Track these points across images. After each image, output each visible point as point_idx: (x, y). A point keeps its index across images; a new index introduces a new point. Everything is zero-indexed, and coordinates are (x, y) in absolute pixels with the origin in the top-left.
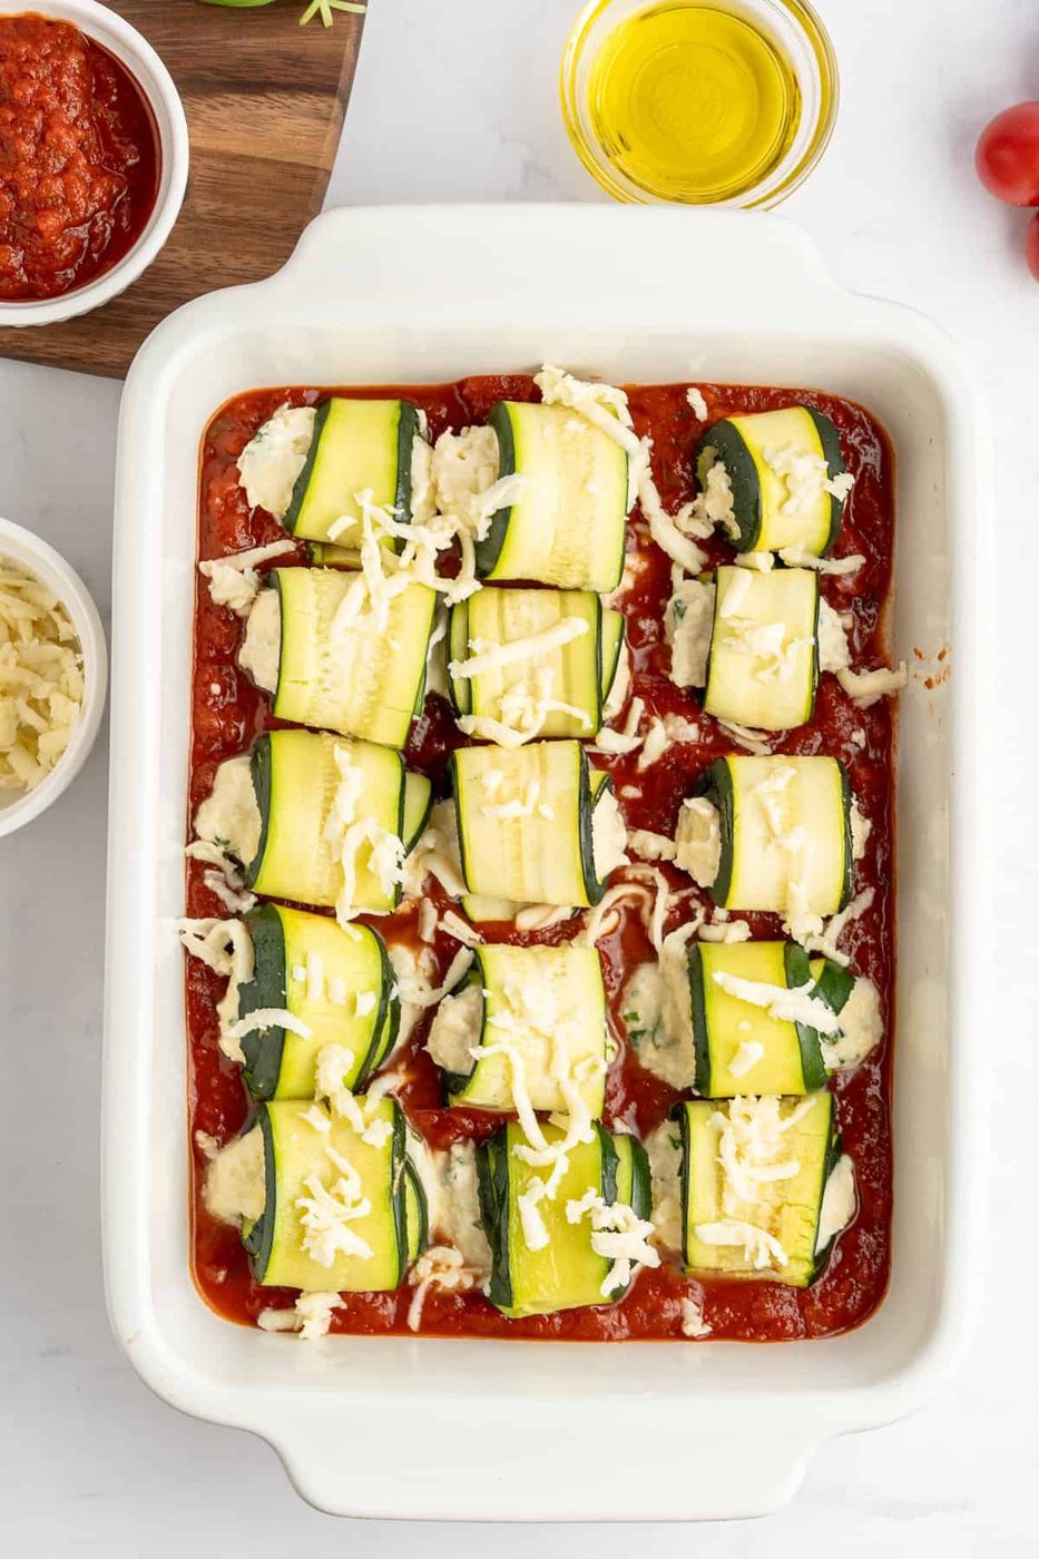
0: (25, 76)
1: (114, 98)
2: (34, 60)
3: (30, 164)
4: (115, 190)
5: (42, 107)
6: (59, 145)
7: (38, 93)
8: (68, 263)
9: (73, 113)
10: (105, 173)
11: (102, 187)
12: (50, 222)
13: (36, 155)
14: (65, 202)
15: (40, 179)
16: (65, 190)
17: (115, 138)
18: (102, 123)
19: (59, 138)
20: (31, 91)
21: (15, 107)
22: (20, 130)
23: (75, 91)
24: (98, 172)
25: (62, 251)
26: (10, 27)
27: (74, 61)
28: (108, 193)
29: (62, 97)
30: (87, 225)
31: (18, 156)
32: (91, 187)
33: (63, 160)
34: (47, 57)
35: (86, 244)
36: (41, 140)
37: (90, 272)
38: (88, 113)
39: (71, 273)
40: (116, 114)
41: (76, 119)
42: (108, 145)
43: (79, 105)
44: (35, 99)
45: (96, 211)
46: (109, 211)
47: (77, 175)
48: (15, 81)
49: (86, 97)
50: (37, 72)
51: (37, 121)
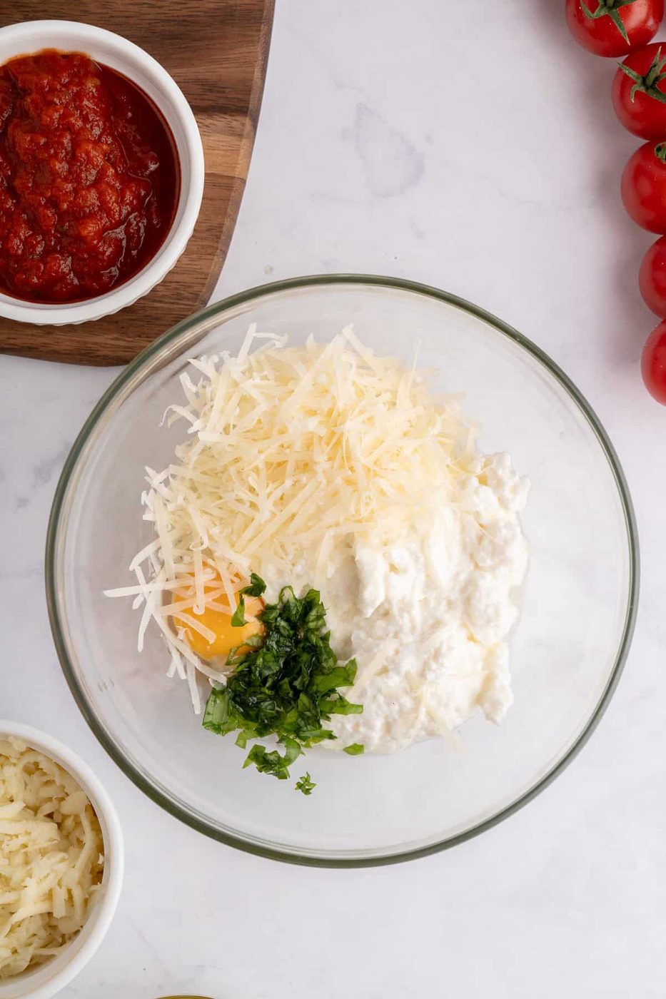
0: (51, 103)
1: (130, 114)
2: (56, 89)
3: (66, 180)
4: (143, 193)
5: (69, 128)
6: (89, 160)
7: (63, 117)
8: (112, 261)
9: (97, 131)
10: (131, 180)
11: (131, 192)
12: (91, 229)
13: (70, 172)
14: (101, 208)
15: (76, 191)
16: (99, 199)
17: (136, 149)
18: (123, 136)
19: (88, 153)
20: (56, 115)
21: (46, 131)
22: (52, 151)
23: (95, 112)
24: (125, 180)
25: (104, 252)
26: (32, 64)
27: (91, 85)
28: (137, 196)
29: (85, 119)
30: (123, 227)
31: (54, 174)
32: (121, 194)
33: (94, 172)
34: (66, 86)
35: (124, 243)
36: (72, 159)
37: (132, 267)
38: (109, 130)
39: (115, 271)
40: (134, 128)
41: (100, 136)
42: (132, 155)
43: (101, 123)
44: (61, 122)
45: (129, 214)
46: (140, 212)
47: (108, 184)
48: (42, 110)
49: (105, 116)
50: (60, 99)
51: (66, 141)
